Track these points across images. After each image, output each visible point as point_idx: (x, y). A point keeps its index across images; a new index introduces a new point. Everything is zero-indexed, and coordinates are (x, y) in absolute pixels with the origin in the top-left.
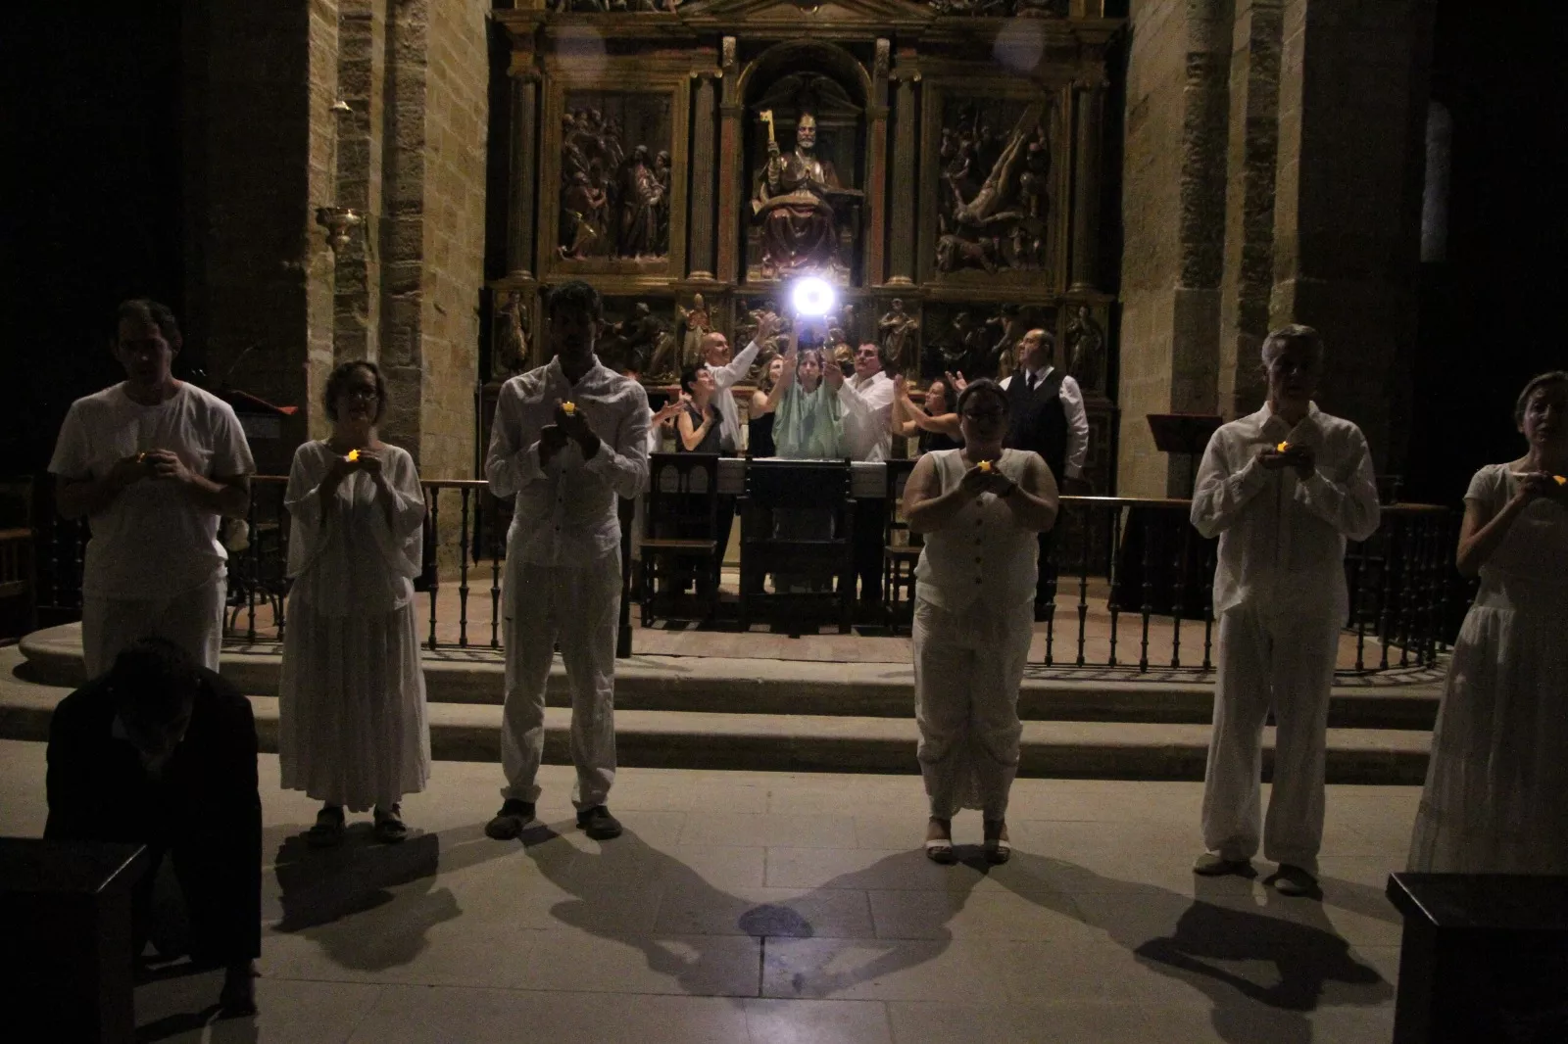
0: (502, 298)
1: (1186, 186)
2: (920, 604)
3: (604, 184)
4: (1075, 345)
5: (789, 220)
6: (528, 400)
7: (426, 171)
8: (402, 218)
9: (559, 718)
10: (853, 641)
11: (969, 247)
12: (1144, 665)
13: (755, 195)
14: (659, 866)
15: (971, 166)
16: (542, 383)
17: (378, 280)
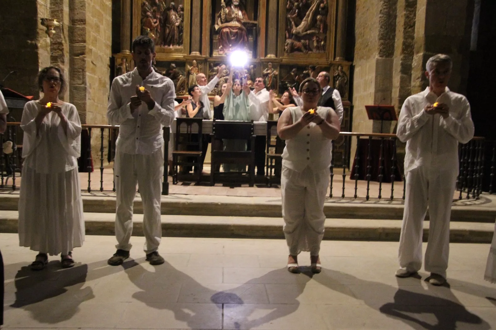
0: (119, 61)
1: (381, 18)
2: (284, 169)
3: (158, 17)
4: (337, 81)
5: (229, 33)
6: (125, 85)
7: (87, 8)
8: (78, 26)
9: (138, 218)
10: (255, 190)
11: (297, 44)
12: (368, 198)
13: (216, 22)
14: (178, 276)
15: (298, 12)
16: (130, 79)
17: (68, 50)
